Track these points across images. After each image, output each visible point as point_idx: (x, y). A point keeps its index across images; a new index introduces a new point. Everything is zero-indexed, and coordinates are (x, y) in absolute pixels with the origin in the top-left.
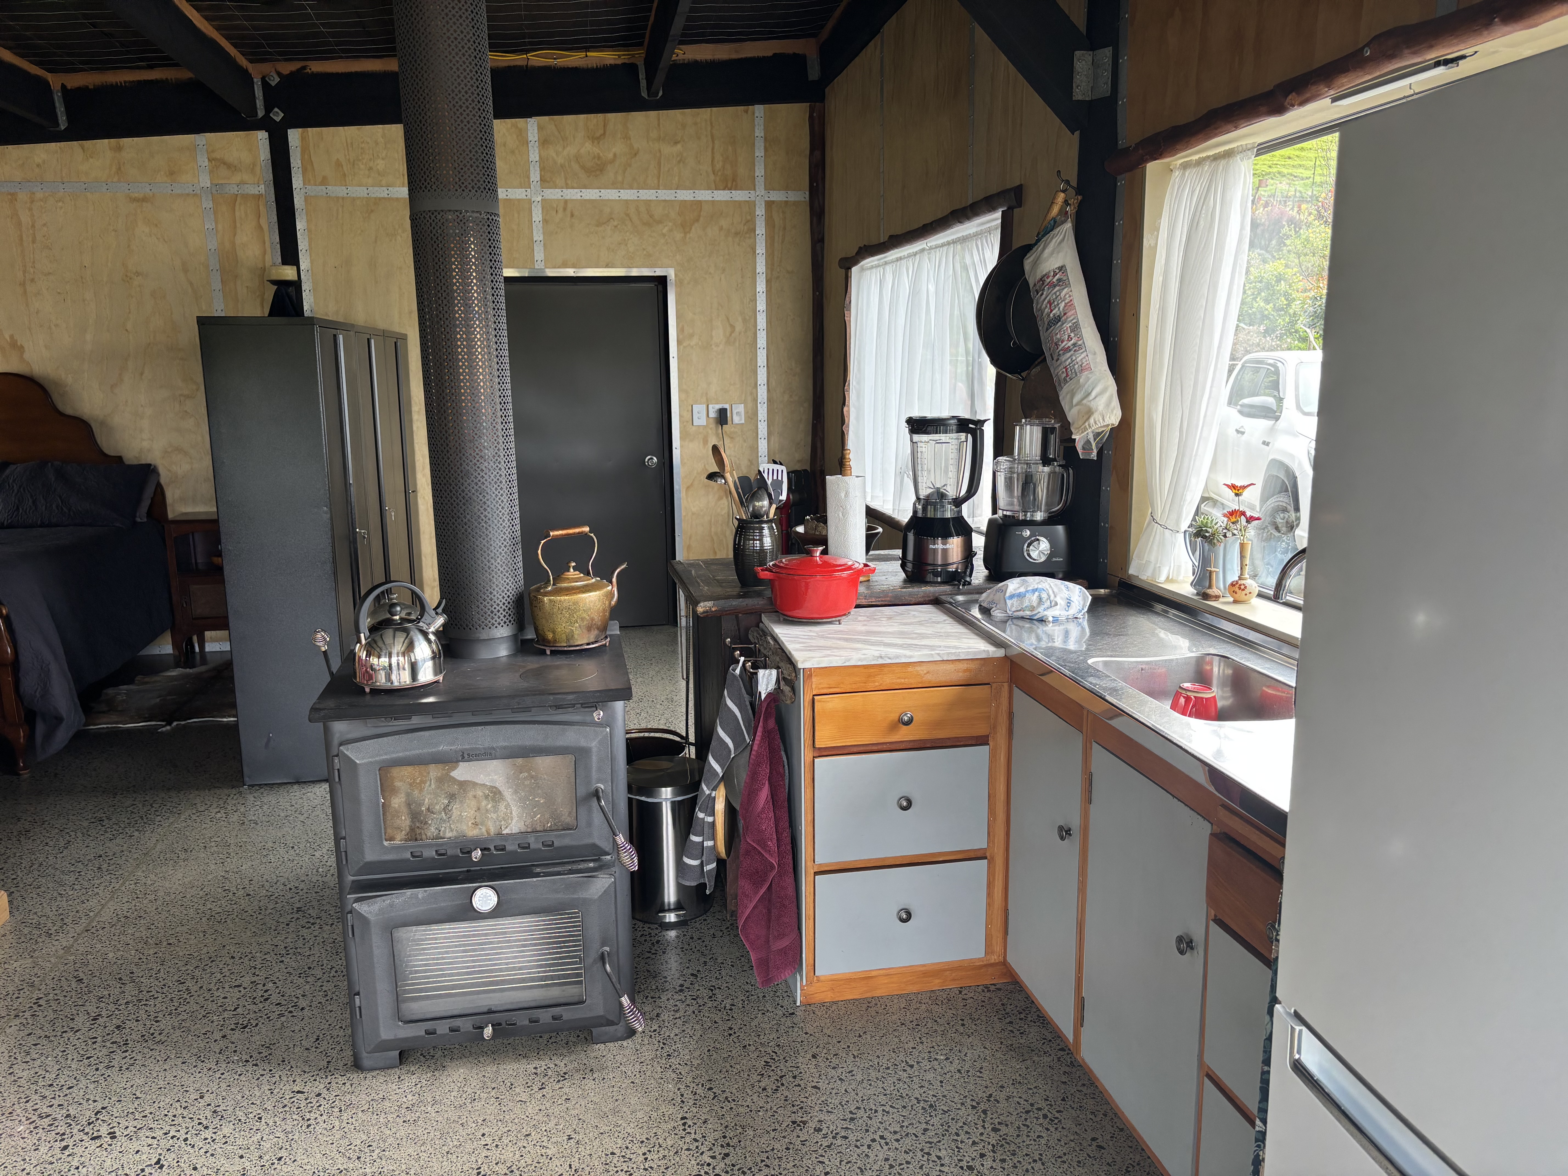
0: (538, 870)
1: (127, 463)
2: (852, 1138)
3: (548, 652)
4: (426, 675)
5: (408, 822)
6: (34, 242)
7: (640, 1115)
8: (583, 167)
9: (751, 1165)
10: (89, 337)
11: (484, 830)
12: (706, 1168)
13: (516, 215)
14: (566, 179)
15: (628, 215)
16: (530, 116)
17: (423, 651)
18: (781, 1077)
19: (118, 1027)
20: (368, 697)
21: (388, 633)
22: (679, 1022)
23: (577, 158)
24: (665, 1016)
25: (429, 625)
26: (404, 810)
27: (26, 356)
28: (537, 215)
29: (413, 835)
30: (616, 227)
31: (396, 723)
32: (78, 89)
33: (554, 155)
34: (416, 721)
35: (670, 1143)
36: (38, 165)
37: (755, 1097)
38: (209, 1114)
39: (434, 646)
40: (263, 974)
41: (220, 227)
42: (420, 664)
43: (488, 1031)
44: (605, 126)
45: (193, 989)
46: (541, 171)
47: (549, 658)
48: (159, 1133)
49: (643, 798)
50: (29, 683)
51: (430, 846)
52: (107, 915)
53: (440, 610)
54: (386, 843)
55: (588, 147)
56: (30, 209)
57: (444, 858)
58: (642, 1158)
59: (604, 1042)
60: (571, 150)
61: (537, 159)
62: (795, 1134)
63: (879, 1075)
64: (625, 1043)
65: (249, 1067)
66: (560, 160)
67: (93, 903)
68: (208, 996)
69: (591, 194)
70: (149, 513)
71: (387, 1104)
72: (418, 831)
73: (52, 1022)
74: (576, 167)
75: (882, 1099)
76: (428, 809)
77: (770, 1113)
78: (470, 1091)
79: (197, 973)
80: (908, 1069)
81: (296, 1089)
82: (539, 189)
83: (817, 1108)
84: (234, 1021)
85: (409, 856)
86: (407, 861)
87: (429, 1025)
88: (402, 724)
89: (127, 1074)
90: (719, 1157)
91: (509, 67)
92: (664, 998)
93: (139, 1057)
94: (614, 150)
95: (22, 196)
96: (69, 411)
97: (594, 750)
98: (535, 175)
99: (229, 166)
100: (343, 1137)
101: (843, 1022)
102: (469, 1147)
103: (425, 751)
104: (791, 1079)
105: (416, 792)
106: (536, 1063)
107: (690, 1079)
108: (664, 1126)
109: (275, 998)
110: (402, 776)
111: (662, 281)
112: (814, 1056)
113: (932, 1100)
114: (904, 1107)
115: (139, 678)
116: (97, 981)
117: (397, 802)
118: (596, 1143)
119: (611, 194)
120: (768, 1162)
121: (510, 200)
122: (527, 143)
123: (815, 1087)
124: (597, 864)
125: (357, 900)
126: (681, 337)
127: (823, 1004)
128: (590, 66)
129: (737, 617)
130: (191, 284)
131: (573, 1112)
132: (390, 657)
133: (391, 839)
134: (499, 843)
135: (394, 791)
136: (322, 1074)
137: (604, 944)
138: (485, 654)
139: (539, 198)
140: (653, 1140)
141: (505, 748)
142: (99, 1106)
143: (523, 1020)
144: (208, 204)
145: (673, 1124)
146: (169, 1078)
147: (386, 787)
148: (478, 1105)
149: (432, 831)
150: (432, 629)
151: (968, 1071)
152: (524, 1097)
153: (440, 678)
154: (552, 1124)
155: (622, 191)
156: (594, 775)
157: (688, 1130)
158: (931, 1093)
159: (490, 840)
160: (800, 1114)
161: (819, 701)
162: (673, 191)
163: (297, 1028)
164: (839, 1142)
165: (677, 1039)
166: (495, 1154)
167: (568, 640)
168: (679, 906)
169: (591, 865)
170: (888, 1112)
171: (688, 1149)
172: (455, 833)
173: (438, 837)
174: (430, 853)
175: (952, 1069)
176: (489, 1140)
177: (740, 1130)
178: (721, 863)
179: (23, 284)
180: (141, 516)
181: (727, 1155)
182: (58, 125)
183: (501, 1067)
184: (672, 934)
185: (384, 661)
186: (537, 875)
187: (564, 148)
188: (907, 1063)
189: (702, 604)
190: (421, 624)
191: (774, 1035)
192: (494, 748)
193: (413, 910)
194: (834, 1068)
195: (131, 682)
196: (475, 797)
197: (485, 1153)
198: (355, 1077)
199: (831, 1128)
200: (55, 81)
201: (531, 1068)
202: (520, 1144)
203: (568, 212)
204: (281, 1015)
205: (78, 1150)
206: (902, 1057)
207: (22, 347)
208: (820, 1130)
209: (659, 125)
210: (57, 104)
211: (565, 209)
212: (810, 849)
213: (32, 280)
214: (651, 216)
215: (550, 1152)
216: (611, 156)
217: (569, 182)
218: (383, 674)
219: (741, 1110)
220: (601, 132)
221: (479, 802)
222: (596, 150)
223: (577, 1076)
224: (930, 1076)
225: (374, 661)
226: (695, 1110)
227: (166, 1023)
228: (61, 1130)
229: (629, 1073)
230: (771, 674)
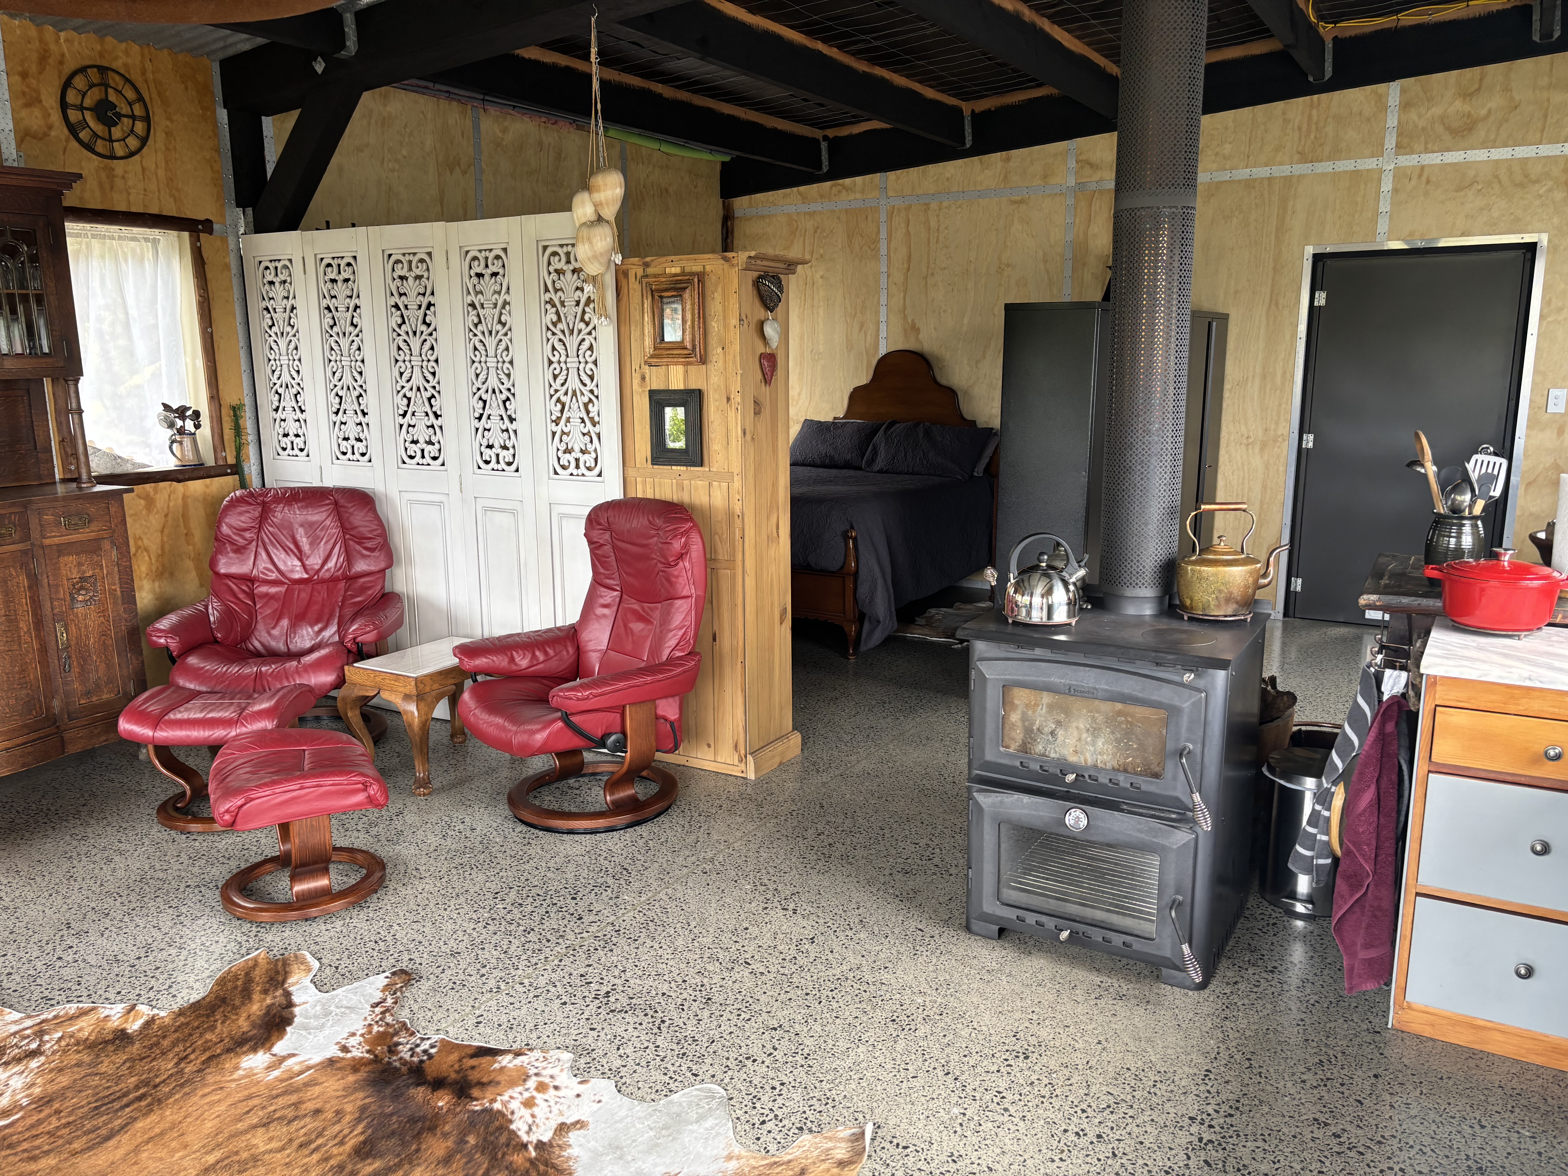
0: (1125, 807)
1: (979, 426)
2: (1369, 1156)
3: (1186, 618)
4: (1061, 616)
5: (1021, 736)
6: (937, 242)
7: (1169, 1051)
8: (1449, 129)
9: (1249, 1133)
10: (966, 321)
11: (1082, 759)
12: (1204, 1116)
13: (1362, 187)
14: (1426, 143)
15: (1497, 177)
16: (1393, 79)
17: (1060, 596)
18: (1328, 1079)
19: (830, 845)
20: (1010, 627)
21: (1036, 576)
22: (1253, 996)
23: (1443, 119)
24: (1242, 986)
25: (1071, 575)
26: (1019, 724)
27: (921, 336)
28: (1387, 185)
29: (1024, 748)
30: (1480, 190)
31: (1022, 651)
32: (984, 112)
33: (1416, 118)
34: (1038, 652)
35: (1183, 1083)
36: (948, 179)
37: (1289, 1084)
38: (857, 921)
39: (1071, 595)
40: (936, 841)
41: (1077, 221)
42: (1055, 606)
43: (1064, 935)
44: (1481, 80)
45: (887, 835)
46: (1398, 137)
47: (1185, 623)
48: (822, 921)
49: (1282, 782)
50: (863, 591)
51: (1036, 760)
52: (858, 769)
53: (1083, 564)
54: (1002, 749)
55: (1460, 105)
56: (938, 216)
57: (1045, 775)
58: (1151, 1083)
59: (1172, 985)
60: (1436, 111)
61: (1396, 124)
62: (1310, 1129)
63: (1438, 1119)
64: (1191, 993)
65: (897, 901)
66: (1421, 123)
67: (853, 758)
68: (894, 843)
69: (1454, 157)
70: (987, 469)
71: (975, 961)
72: (1029, 746)
73: (794, 828)
74: (1440, 129)
75: (1427, 1140)
76: (1038, 729)
77: (1296, 1102)
78: (1040, 978)
79: (894, 826)
80: (1477, 1127)
81: (920, 927)
82: (1392, 156)
83: (1348, 1119)
84: (902, 866)
85: (1018, 764)
86: (1016, 768)
87: (1021, 913)
88: (1026, 653)
89: (821, 876)
90: (1222, 1113)
91: (1376, 32)
92: (1251, 971)
93: (833, 868)
94: (1489, 105)
95: (934, 205)
96: (944, 382)
97: (1187, 710)
98: (1390, 142)
99: (1091, 165)
100: (934, 971)
101: (1431, 1060)
102: (1017, 1015)
103: (1040, 679)
104: (1338, 1085)
105: (1030, 712)
106: (1105, 979)
107: (1234, 1044)
108: (1186, 1069)
109: (936, 860)
110: (1021, 696)
111: (1531, 249)
112: (1376, 1076)
113: (1484, 1164)
114: (1447, 1157)
115: (957, 604)
116: (831, 810)
117: (1015, 717)
118: (1120, 1056)
119: (1480, 155)
120: (1267, 1138)
121: (1358, 171)
122: (1385, 108)
123: (1359, 1101)
124: (1179, 817)
125: (980, 791)
126: (1545, 311)
127: (1418, 1036)
128: (1471, 16)
129: (1409, 617)
130: (1048, 272)
131: (1113, 1026)
132: (1031, 596)
133: (1008, 747)
134: (1093, 773)
135: (1014, 707)
136: (941, 924)
137: (1178, 892)
138: (1131, 610)
139: (1392, 167)
140: (1169, 1075)
141: (1106, 690)
142: (796, 890)
143: (1097, 935)
144: (1071, 201)
145: (1196, 1071)
146: (845, 889)
147: (1006, 702)
148: (1041, 990)
149: (1040, 748)
150: (1073, 580)
151: (1551, 1158)
152: (1080, 999)
153: (1073, 621)
154: (1090, 1027)
155: (1492, 150)
156: (1184, 733)
157: (1207, 1081)
158: (1489, 1158)
159: (1087, 768)
160: (1327, 1116)
161: (1441, 712)
162: (1560, 145)
163: (941, 886)
164: (1352, 1154)
165: (1242, 1008)
166: (1034, 1028)
167: (1204, 609)
168: (1310, 900)
169: (1174, 816)
170: (1425, 1153)
171: (1197, 1095)
172: (1058, 756)
173: (1044, 755)
174: (1035, 767)
175: (1532, 1149)
176: (1035, 1017)
177: (1257, 1103)
178: (1336, 860)
179: (925, 278)
180: (979, 471)
181: (1231, 1115)
182: (964, 144)
183: (1074, 971)
184: (1300, 924)
185: (1026, 599)
186: (1122, 811)
187: (1428, 109)
188: (1480, 1121)
189: (1365, 597)
190: (1064, 574)
191: (1345, 1043)
192: (1095, 689)
193: (1017, 811)
194: (1391, 1094)
195: (951, 606)
196: (1077, 728)
197: (1027, 1024)
198: (963, 935)
199: (1352, 1140)
200: (967, 108)
201: (1097, 980)
202: (1057, 1030)
203: (1424, 179)
204: (935, 874)
205: (772, 913)
206: (1477, 1114)
207: (919, 329)
208: (1339, 1136)
209: (1551, 70)
210: (966, 127)
211: (1420, 176)
212: (1414, 867)
213: (933, 274)
214: (1526, 176)
215: (1077, 1046)
216: (1484, 112)
217: (1429, 146)
218: (1024, 611)
219: (1269, 1088)
220: (1476, 86)
221: (1080, 734)
222: (1467, 108)
223: (1133, 1001)
224: (1499, 1143)
225: (1018, 598)
226: (1223, 1069)
227: (860, 852)
228: (768, 896)
229: (1180, 1017)
230: (1399, 676)
